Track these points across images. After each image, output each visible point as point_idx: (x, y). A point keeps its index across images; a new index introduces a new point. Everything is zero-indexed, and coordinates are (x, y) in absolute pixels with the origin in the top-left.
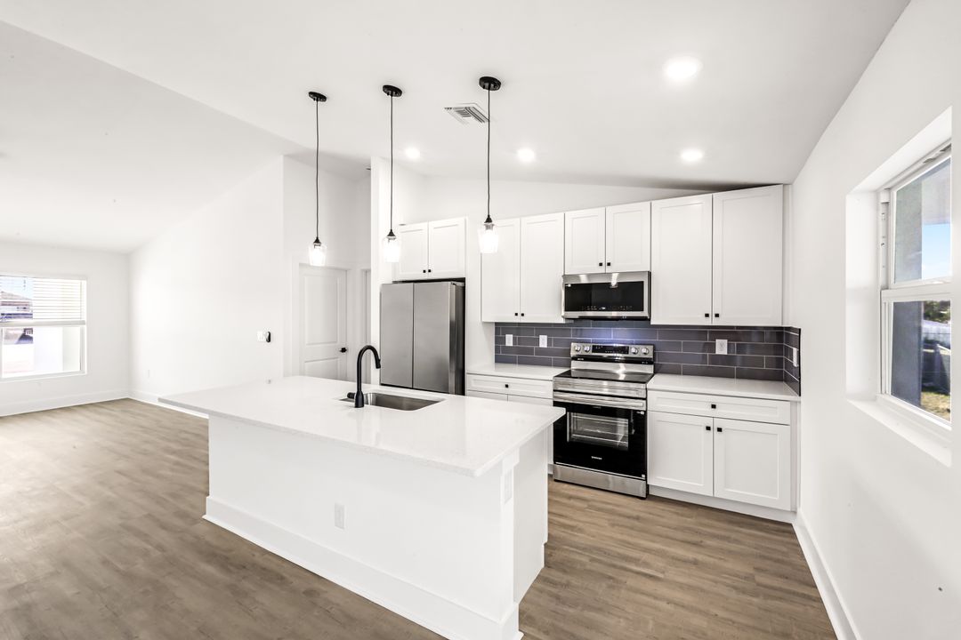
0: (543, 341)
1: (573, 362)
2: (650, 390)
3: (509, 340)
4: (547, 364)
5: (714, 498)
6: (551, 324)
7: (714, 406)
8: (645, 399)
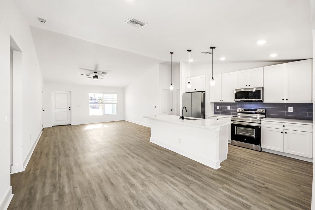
0: (229, 108)
1: (238, 114)
2: (262, 121)
3: (218, 108)
4: (230, 114)
5: (284, 153)
6: (231, 103)
7: (284, 126)
8: (261, 123)
